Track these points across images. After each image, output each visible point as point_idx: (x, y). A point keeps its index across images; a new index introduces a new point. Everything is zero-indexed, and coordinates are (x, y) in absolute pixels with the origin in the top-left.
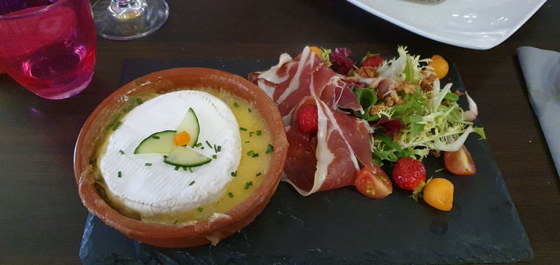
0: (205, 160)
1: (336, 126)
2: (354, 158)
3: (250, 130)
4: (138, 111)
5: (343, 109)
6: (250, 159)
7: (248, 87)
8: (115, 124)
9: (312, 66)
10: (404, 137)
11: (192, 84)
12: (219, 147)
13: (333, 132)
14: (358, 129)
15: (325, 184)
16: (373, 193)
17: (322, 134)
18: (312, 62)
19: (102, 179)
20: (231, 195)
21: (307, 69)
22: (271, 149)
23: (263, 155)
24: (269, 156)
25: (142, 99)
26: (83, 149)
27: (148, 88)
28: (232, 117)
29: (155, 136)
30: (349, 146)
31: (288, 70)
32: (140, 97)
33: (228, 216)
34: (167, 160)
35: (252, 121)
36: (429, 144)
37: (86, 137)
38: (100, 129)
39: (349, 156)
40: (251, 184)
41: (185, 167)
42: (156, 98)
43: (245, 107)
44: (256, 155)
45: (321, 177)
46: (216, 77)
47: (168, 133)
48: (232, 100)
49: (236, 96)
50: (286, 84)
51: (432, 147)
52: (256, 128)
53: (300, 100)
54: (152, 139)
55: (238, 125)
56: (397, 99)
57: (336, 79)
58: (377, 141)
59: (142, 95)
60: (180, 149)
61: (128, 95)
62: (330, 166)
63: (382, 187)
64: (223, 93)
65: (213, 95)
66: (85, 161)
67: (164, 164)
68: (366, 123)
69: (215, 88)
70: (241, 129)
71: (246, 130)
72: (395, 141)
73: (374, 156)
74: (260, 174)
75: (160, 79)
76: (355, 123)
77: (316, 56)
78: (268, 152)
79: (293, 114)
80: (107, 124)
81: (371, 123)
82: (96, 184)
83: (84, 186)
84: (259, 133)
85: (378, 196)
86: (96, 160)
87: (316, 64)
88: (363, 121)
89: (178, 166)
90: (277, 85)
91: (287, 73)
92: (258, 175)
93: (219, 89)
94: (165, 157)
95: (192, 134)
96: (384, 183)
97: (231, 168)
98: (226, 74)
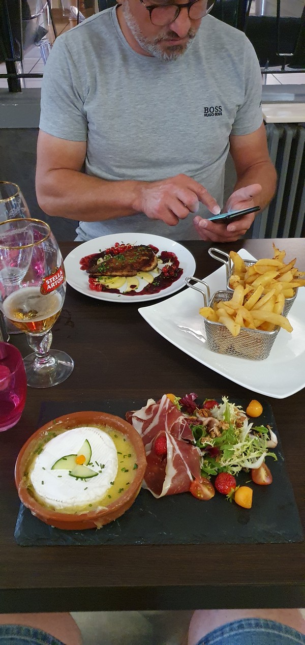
0: (94, 474)
1: (178, 452)
2: (189, 473)
3: (124, 454)
4: (54, 441)
5: (184, 440)
6: (123, 473)
7: (124, 425)
8: (39, 451)
9: (167, 409)
10: (222, 459)
11: (87, 423)
12: (104, 465)
13: (176, 456)
14: (193, 453)
15: (170, 490)
16: (202, 497)
17: (170, 456)
18: (167, 406)
19: (31, 486)
20: (110, 497)
21: (164, 410)
22: (136, 466)
23: (131, 470)
24: (135, 471)
25: (56, 433)
26: (21, 467)
27: (60, 426)
28: (113, 445)
29: (64, 458)
30: (186, 465)
31: (152, 410)
32: (55, 432)
33: (107, 509)
34: (71, 473)
35: (126, 447)
36: (241, 463)
37: (22, 459)
38: (30, 453)
39: (186, 471)
40: (123, 489)
41: (82, 478)
42: (65, 433)
43: (122, 437)
44: (127, 471)
45: (167, 486)
46: (104, 417)
47: (72, 456)
48: (114, 433)
49: (116, 431)
50: (151, 421)
51: (243, 465)
52: (129, 453)
53: (157, 433)
54: (62, 460)
55: (116, 450)
56: (218, 433)
57: (181, 419)
58: (206, 461)
59: (56, 431)
60: (79, 467)
61: (47, 431)
62: (174, 478)
63: (207, 492)
64: (108, 428)
65: (101, 429)
66: (22, 474)
67: (70, 476)
68: (198, 449)
69: (102, 424)
70: (118, 453)
71: (121, 454)
72: (217, 461)
73: (203, 471)
74: (129, 483)
75: (67, 420)
76: (191, 449)
77: (170, 401)
78: (134, 469)
79: (153, 442)
80: (34, 450)
81: (202, 449)
82: (28, 489)
83: (22, 490)
84: (130, 456)
85: (205, 498)
86: (28, 473)
87: (169, 408)
88: (197, 448)
89: (77, 478)
90: (145, 421)
91: (152, 412)
92: (127, 484)
93: (105, 424)
94: (70, 472)
95: (87, 456)
96: (209, 489)
97: (111, 479)
98: (111, 415)
